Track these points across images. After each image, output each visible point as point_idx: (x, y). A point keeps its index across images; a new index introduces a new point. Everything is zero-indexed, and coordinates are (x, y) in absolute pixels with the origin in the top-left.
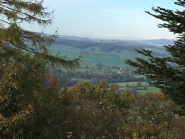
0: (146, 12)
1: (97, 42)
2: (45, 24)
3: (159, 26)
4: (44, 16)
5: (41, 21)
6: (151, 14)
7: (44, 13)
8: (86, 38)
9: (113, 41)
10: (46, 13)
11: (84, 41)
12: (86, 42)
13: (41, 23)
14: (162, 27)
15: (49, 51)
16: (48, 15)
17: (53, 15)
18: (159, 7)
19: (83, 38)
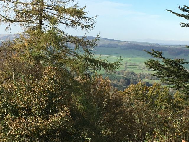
0: (168, 10)
1: (166, 47)
2: (87, 29)
3: (182, 25)
4: (88, 21)
5: (84, 26)
6: (173, 13)
7: (87, 19)
8: (156, 44)
9: (181, 45)
10: (89, 18)
11: (154, 46)
12: (156, 47)
13: (84, 27)
14: (185, 26)
15: (93, 55)
16: (91, 20)
17: (96, 20)
18: (185, 6)
19: (153, 44)
